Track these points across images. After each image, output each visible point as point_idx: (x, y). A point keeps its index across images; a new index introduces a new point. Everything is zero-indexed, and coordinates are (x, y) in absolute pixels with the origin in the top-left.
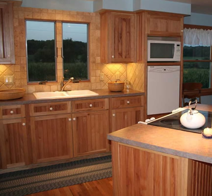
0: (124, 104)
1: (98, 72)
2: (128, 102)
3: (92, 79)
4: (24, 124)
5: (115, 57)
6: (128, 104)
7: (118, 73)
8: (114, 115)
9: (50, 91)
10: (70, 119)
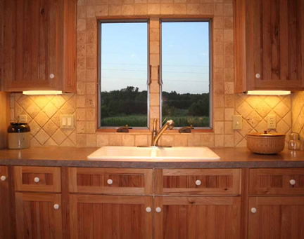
0: (281, 186)
1: (230, 113)
2: (292, 182)
3: (217, 126)
4: (56, 206)
5: (262, 77)
6: (293, 186)
7: (271, 115)
8: (253, 210)
9: (135, 146)
10: (148, 209)
